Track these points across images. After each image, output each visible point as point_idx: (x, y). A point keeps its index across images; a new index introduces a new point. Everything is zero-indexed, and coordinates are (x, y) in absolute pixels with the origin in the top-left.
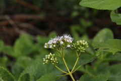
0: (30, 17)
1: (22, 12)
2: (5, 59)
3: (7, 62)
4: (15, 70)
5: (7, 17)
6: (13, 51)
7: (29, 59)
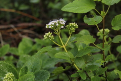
0: (30, 24)
1: (25, 21)
2: (12, 57)
3: (13, 60)
4: (20, 65)
5: (12, 26)
6: (18, 51)
7: (29, 56)
